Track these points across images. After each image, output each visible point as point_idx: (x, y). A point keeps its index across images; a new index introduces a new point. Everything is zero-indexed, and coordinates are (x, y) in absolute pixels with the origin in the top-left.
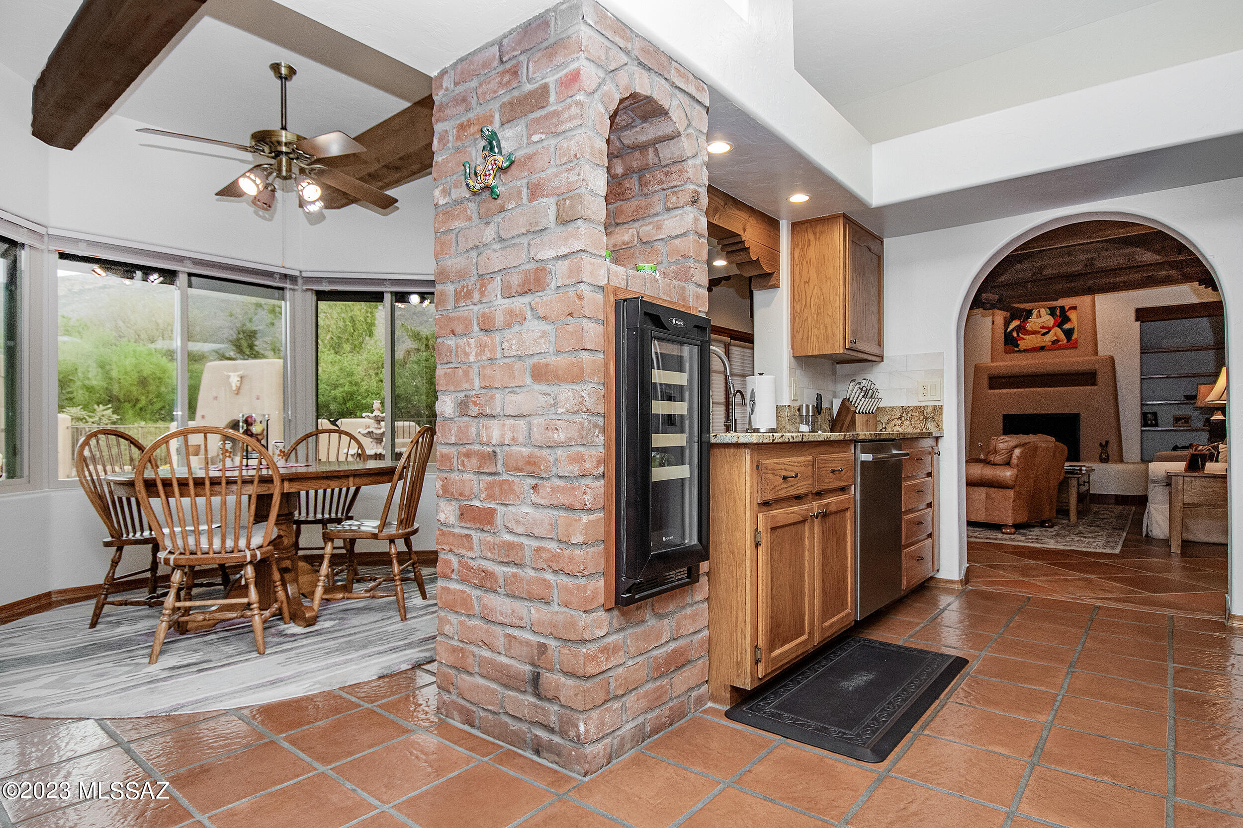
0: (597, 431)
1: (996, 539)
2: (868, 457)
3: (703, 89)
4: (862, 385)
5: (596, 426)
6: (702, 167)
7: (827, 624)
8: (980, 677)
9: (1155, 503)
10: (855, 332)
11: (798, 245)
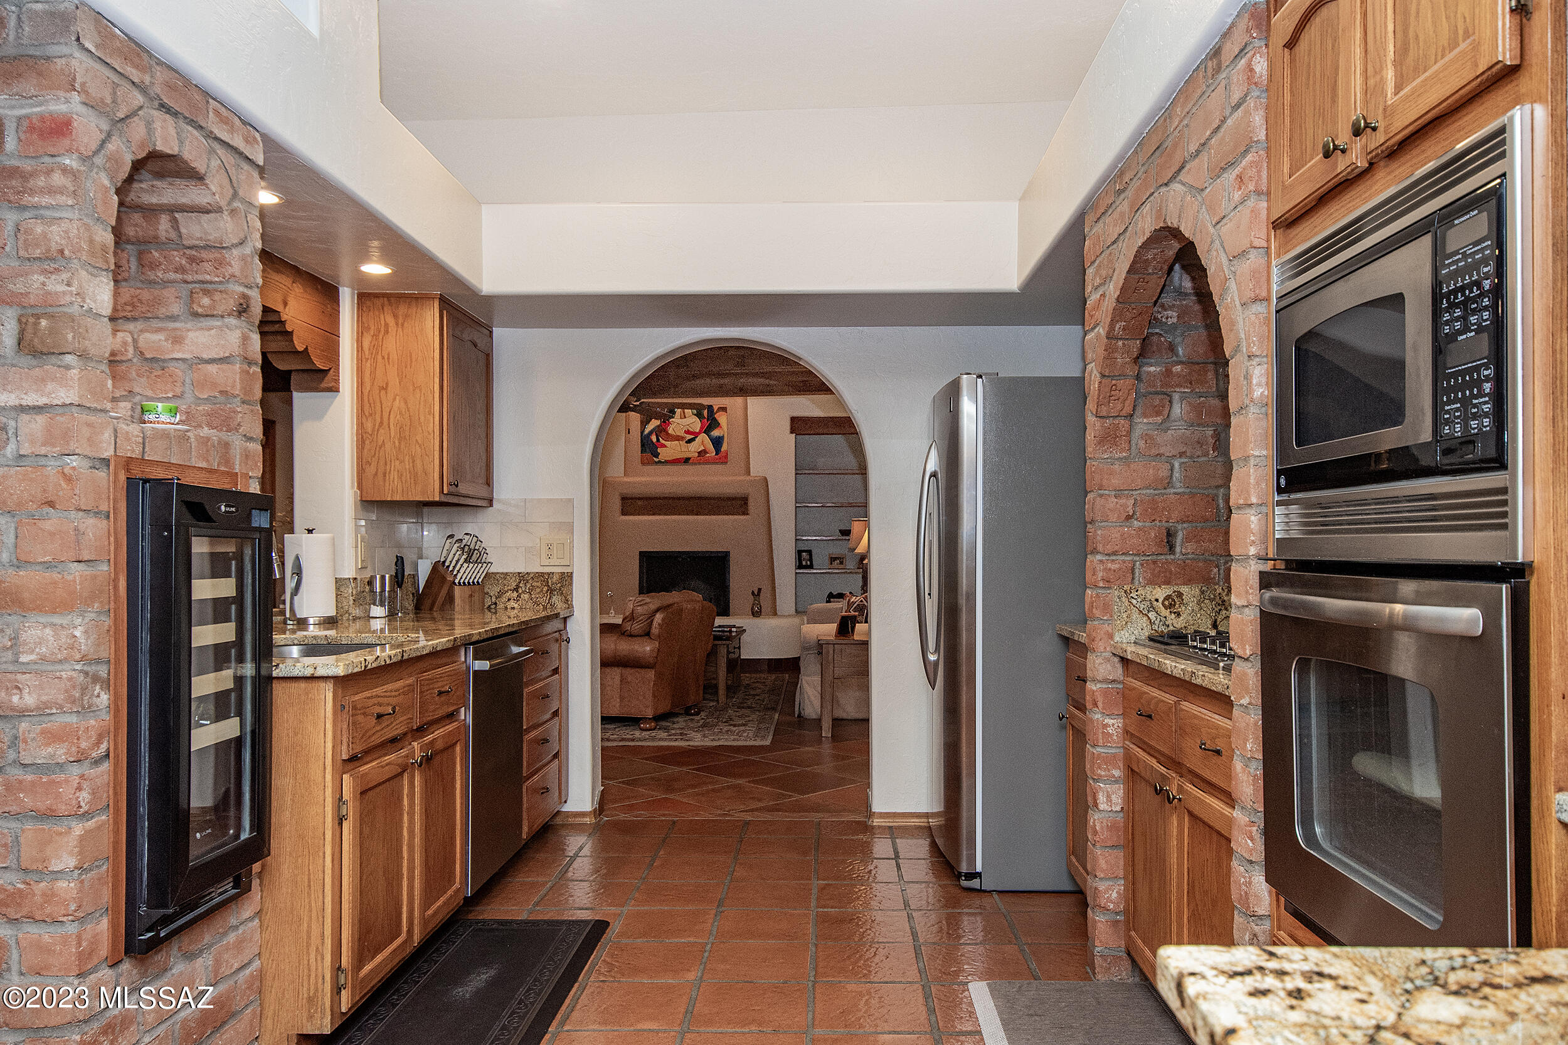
0: (98, 687)
1: (633, 740)
2: (483, 665)
3: (255, 139)
4: (464, 542)
5: (96, 679)
6: (253, 257)
7: (430, 912)
8: (624, 941)
9: (808, 676)
10: (457, 469)
11: (369, 328)
